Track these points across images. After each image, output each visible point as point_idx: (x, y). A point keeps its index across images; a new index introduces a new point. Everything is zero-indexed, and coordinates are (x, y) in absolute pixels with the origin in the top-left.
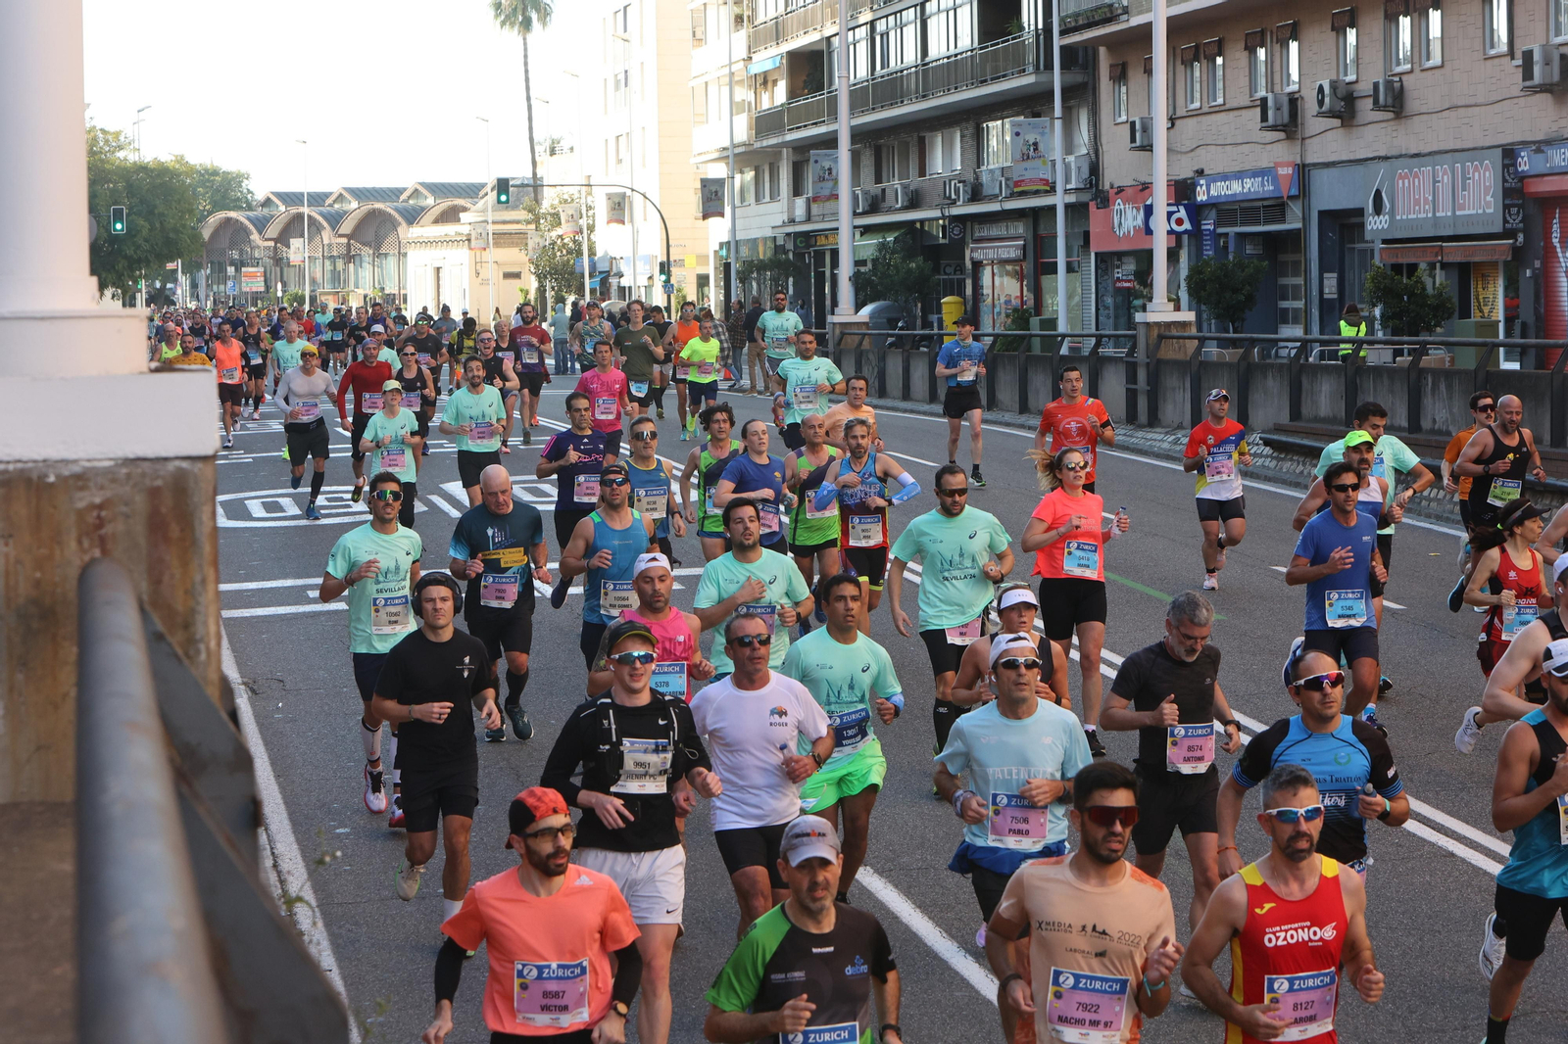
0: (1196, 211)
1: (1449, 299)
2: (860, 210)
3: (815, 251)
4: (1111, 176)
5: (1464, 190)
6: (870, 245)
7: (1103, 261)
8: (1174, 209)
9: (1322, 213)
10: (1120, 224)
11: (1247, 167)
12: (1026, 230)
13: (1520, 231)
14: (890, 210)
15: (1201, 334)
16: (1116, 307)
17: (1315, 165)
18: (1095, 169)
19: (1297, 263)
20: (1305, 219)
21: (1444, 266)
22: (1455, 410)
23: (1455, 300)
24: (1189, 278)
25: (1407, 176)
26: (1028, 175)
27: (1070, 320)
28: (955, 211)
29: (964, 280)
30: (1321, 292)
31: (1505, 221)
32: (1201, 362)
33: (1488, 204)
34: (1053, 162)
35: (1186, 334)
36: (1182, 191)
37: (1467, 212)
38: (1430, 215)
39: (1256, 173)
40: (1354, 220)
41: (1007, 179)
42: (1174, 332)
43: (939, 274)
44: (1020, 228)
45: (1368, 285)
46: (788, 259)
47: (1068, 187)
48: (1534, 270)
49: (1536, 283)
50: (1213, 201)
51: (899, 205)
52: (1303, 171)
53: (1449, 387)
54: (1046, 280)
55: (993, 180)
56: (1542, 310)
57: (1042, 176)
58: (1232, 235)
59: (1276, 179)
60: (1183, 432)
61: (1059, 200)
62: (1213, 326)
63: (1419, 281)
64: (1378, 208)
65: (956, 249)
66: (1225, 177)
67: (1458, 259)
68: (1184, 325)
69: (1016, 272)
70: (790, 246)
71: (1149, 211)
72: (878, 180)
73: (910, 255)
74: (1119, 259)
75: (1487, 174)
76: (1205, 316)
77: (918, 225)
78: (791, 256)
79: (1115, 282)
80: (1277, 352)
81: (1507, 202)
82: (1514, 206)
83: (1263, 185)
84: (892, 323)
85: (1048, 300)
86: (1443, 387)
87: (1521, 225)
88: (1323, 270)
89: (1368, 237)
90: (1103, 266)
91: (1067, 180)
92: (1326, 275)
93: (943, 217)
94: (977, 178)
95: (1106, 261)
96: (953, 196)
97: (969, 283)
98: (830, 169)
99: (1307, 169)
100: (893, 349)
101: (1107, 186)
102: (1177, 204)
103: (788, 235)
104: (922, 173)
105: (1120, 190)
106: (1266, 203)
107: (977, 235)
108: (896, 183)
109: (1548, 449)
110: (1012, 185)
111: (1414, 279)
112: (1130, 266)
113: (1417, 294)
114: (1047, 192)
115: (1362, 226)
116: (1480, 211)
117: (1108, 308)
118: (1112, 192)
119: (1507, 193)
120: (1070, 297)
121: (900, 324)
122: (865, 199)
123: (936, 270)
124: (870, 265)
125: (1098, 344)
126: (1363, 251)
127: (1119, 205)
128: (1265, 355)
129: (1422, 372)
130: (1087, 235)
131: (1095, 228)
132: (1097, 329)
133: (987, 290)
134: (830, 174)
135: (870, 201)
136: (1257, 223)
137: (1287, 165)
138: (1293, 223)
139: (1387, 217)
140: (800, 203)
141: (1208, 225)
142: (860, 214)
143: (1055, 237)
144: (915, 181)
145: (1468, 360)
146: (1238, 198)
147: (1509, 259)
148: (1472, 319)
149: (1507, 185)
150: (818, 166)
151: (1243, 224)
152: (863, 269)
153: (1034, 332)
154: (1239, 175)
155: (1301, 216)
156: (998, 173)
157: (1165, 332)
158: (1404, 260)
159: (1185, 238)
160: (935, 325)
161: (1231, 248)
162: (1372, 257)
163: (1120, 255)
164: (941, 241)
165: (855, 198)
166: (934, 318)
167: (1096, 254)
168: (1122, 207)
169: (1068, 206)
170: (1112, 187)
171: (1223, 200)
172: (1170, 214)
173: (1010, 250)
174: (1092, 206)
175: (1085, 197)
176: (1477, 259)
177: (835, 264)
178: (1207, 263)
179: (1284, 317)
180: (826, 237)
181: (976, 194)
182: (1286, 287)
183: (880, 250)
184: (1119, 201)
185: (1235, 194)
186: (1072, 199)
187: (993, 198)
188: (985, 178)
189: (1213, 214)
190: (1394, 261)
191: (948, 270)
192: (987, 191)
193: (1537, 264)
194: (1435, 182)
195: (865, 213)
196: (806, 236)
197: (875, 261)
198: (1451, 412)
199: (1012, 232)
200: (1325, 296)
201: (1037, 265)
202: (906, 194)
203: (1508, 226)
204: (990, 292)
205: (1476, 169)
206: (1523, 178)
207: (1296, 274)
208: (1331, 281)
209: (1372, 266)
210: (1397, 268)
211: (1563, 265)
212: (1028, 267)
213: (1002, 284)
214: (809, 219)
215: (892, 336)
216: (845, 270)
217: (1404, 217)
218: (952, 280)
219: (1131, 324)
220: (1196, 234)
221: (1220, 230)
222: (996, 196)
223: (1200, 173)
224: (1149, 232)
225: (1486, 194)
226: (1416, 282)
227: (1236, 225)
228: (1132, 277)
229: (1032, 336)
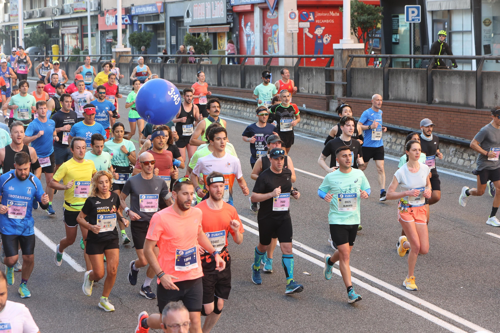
0: (131, 17)
1: (210, 44)
2: (26, 18)
3: (12, 31)
4: (105, 7)
5: (214, 10)
6: (29, 29)
7: (102, 33)
8: (125, 16)
9: (171, 18)
10: (108, 22)
11: (147, 3)
12: (78, 24)
13: (232, 22)
14: (35, 18)
15: (133, 55)
16: (107, 48)
17: (169, 3)
18: (100, 5)
19: (163, 33)
20: (166, 19)
21: (209, 34)
22: (212, 77)
23: (212, 44)
24: (130, 38)
25: (197, 6)
26: (79, 7)
27: (92, 52)
28: (56, 18)
29: (59, 40)
30: (171, 42)
31: (227, 20)
32: (133, 64)
33: (222, 14)
34: (87, 2)
35: (128, 55)
36: (127, 11)
37: (215, 17)
38: (204, 18)
39: (150, 5)
40: (181, 20)
41: (72, 8)
42: (124, 55)
43: (51, 37)
44: (76, 23)
45: (185, 40)
46: (3, 34)
47: (92, 10)
48: (236, 35)
49: (237, 39)
50: (137, 14)
51: (38, 16)
52: (165, 4)
53: (210, 70)
54: (85, 39)
55: (68, 8)
56: (239, 47)
57: (83, 7)
58: (143, 25)
59: (156, 7)
60: (127, 86)
61: (88, 14)
62: (137, 53)
63: (201, 38)
64: (188, 16)
65: (56, 30)
66: (140, 7)
67: (213, 31)
68: (127, 52)
69: (76, 37)
70: (4, 29)
71: (116, 17)
72: (31, 8)
73: (41, 32)
74: (108, 33)
75: (222, 5)
76: (135, 50)
77: (44, 23)
78: (4, 33)
79: (106, 40)
80: (157, 61)
81: (228, 13)
82: (230, 15)
83: (152, 9)
84: (36, 53)
85: (85, 45)
86: (207, 70)
87: (232, 21)
88: (171, 35)
89: (185, 25)
90: (103, 35)
91: (91, 8)
92: (172, 37)
93: (52, 20)
94: (63, 7)
95: (103, 33)
96: (55, 13)
97: (60, 41)
98: (16, 6)
99: (166, 4)
100: (37, 61)
101: (104, 10)
102: (126, 15)
103: (3, 26)
104: (45, 6)
105: (108, 11)
106: (153, 15)
107: (63, 25)
108: (37, 9)
109: (240, 89)
110: (74, 10)
111: (199, 38)
112: (111, 35)
113: (201, 43)
114: (84, 12)
115: (183, 21)
116: (220, 17)
117: (104, 48)
118: (105, 12)
119: (228, 11)
120: (92, 44)
121: (39, 54)
122: (27, 14)
123: (50, 36)
124: (29, 35)
125: (101, 59)
126: (184, 30)
127: (107, 15)
128: (153, 61)
129: (201, 66)
130: (97, 25)
131: (100, 22)
132: (101, 54)
133: (66, 42)
134: (16, 7)
135: (29, 15)
136: (151, 20)
137: (160, 2)
138: (162, 21)
139: (191, 19)
140: (7, 16)
141: (135, 22)
142: (26, 19)
143: (87, 26)
144: (43, 8)
145: (216, 62)
146: (145, 13)
147: (228, 31)
148: (217, 50)
149: (228, 8)
150: (12, 4)
151: (147, 21)
152: (27, 37)
153: (80, 55)
154: (145, 6)
155: (164, 18)
156: (69, 6)
157: (121, 55)
158: (196, 32)
159: (128, 26)
160: (50, 54)
161: (143, 29)
162: (186, 31)
163: (108, 31)
164: (52, 27)
165: (24, 14)
166: (49, 52)
167: (101, 31)
168: (108, 16)
169: (91, 16)
170: (105, 10)
171: (140, 14)
172: (123, 19)
173: (74, 30)
174: (99, 16)
175: (97, 13)
176: (219, 31)
177: (18, 35)
178: (135, 33)
179: (159, 50)
180: (15, 26)
181: (62, 13)
182: (159, 41)
183: (32, 31)
184: (107, 14)
185: (143, 12)
186: (93, 14)
187: (68, 14)
188: (65, 8)
189: (137, 18)
190: (193, 32)
191: (54, 37)
192: (66, 11)
193: (237, 33)
194: (206, 7)
195: (27, 19)
196: (9, 27)
197: (31, 34)
198: (210, 77)
199: (74, 24)
200: (172, 43)
201: (82, 34)
202: (40, 13)
203: (228, 21)
204: (67, 43)
205: (218, 3)
206: (232, 6)
207: (163, 37)
208: (174, 39)
209: (186, 33)
210: (194, 34)
211: (245, 33)
212: (79, 35)
213: (71, 41)
214: (9, 21)
215: (36, 57)
216: (21, 37)
217: (196, 19)
218: (55, 40)
219: (111, 52)
220: (132, 24)
221: (139, 23)
222: (69, 13)
223: (133, 5)
224: (116, 23)
225: (221, 11)
226: (200, 39)
227: (143, 21)
228: (112, 38)
229: (80, 56)
